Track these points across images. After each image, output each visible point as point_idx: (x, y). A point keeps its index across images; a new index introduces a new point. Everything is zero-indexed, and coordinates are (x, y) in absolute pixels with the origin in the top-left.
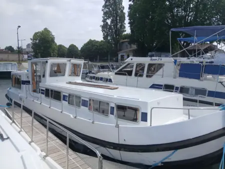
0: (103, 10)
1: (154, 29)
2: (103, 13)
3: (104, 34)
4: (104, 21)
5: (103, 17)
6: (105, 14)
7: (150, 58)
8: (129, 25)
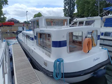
0: (64, 2)
1: (89, 8)
2: (64, 3)
3: (65, 13)
4: (65, 7)
5: (64, 5)
6: (65, 4)
7: (87, 18)
8: (76, 8)
